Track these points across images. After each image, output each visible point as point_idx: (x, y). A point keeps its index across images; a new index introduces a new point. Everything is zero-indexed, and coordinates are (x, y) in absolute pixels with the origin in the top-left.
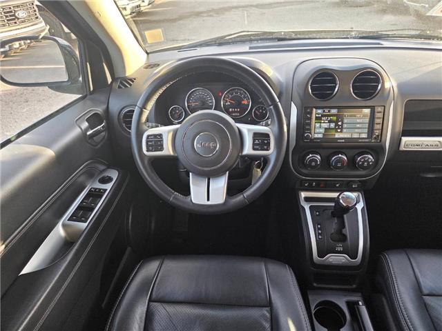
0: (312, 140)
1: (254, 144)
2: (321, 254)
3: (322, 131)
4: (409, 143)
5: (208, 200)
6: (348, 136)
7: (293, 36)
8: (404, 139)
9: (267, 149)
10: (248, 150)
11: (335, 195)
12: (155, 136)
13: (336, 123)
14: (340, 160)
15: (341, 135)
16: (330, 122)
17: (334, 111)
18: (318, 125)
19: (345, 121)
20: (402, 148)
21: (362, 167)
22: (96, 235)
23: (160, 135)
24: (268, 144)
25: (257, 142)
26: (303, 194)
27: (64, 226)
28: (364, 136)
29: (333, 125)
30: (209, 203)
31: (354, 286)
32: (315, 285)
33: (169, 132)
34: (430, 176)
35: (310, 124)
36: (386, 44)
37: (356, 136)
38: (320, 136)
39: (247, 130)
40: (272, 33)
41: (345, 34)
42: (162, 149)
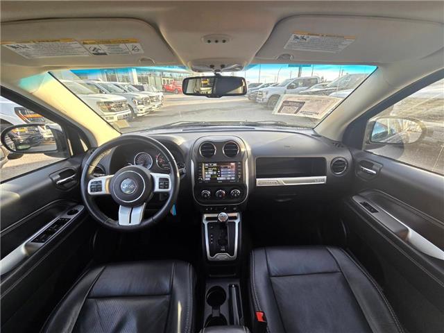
0: (204, 182)
1: (160, 185)
2: (212, 254)
3: (210, 176)
4: (261, 182)
5: (130, 222)
6: (225, 179)
7: (209, 124)
8: (258, 180)
9: (168, 188)
10: (157, 189)
11: (216, 215)
12: (97, 182)
13: (217, 171)
14: (221, 193)
15: (221, 179)
16: (214, 171)
17: (215, 165)
18: (206, 173)
19: (222, 170)
20: (257, 185)
21: (234, 197)
22: (51, 251)
23: (100, 182)
24: (168, 185)
25: (161, 184)
26: (205, 216)
27: (26, 246)
28: (233, 178)
29: (215, 173)
30: (130, 224)
31: (235, 274)
32: (210, 275)
33: (107, 179)
34: (281, 201)
35: (201, 172)
36: (257, 128)
37: (228, 179)
38: (209, 179)
39: (157, 177)
40: (198, 122)
41: (237, 123)
42: (101, 190)
